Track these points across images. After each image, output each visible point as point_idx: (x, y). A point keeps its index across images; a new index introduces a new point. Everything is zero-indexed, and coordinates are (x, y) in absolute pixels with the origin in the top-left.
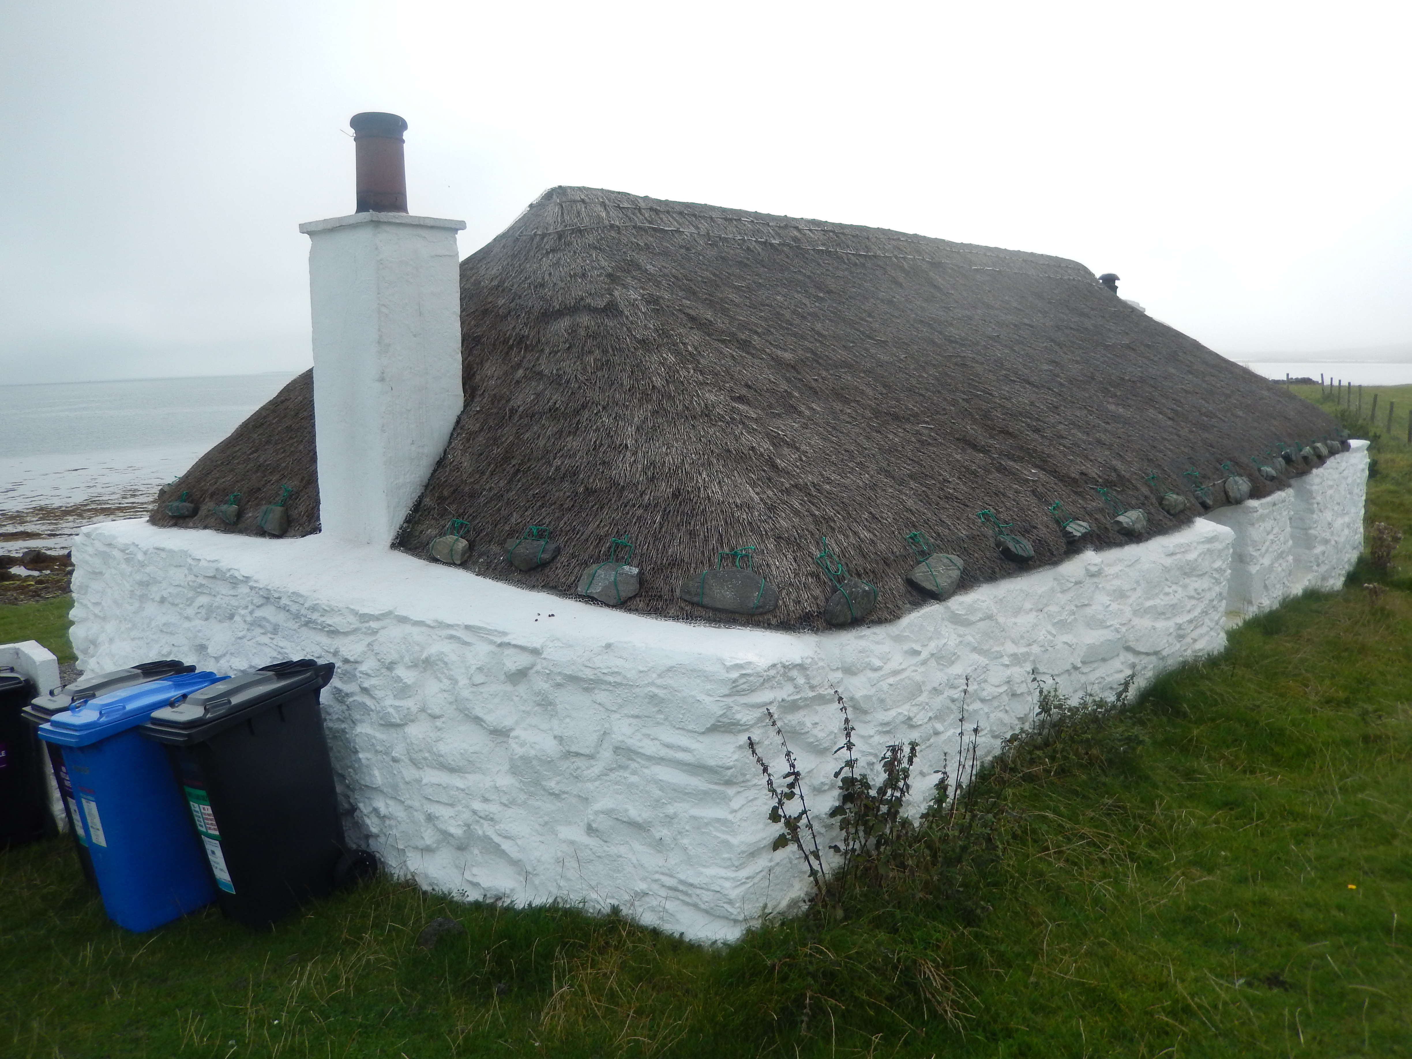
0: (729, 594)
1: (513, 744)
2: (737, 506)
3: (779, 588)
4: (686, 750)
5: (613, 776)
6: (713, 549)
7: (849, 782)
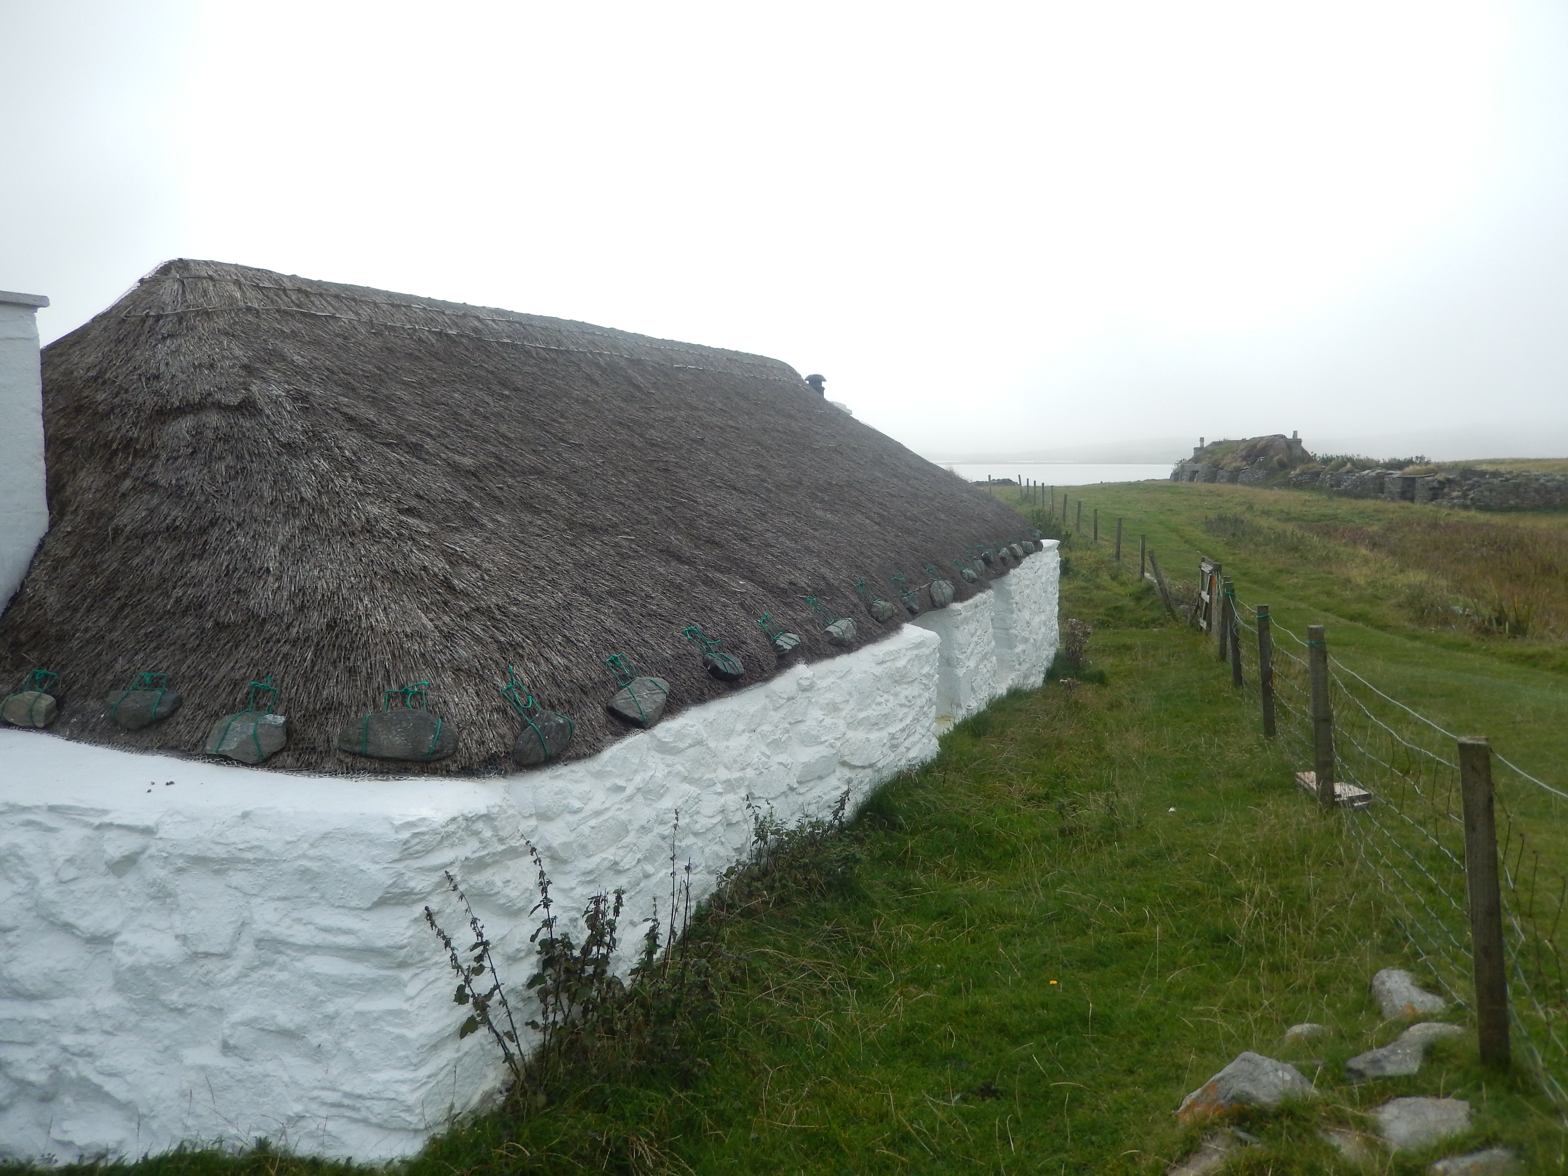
0: (398, 740)
1: (118, 953)
2: (407, 636)
3: (459, 728)
4: (348, 932)
5: (255, 976)
6: (379, 688)
7: (548, 945)
